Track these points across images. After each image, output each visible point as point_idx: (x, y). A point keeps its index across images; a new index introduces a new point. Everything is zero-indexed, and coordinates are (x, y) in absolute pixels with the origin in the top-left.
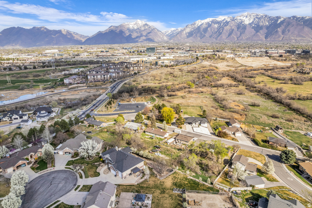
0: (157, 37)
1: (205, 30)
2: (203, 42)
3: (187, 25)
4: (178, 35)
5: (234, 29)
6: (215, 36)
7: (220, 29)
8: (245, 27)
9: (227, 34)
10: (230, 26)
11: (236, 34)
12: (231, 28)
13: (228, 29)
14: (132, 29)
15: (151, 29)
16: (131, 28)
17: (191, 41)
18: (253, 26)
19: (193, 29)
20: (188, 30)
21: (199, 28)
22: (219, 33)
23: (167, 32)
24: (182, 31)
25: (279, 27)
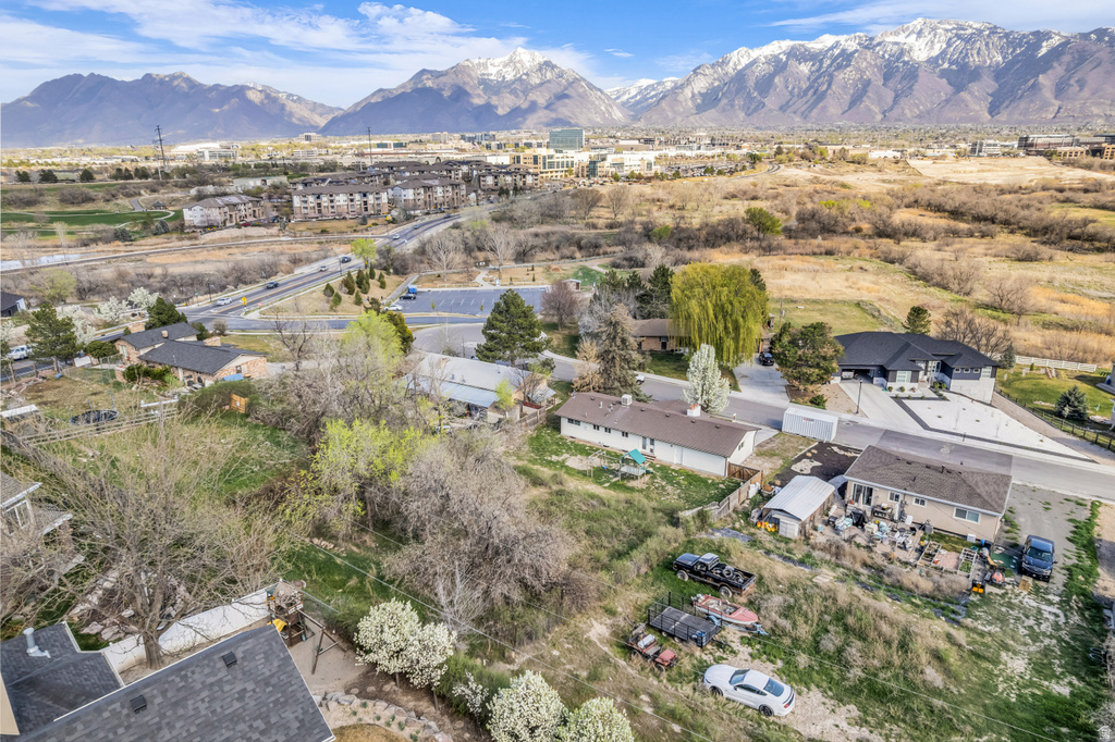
0: (588, 109)
1: (765, 84)
2: (757, 128)
3: (699, 68)
4: (664, 104)
5: (873, 78)
6: (800, 105)
7: (820, 81)
8: (912, 73)
9: (847, 98)
10: (858, 69)
11: (880, 99)
12: (862, 77)
13: (849, 79)
14: (498, 81)
15: (567, 80)
16: (492, 78)
17: (711, 124)
18: (944, 69)
19: (718, 79)
20: (701, 84)
21: (741, 76)
22: (815, 93)
23: (625, 93)
24: (678, 88)
25: (1044, 71)
